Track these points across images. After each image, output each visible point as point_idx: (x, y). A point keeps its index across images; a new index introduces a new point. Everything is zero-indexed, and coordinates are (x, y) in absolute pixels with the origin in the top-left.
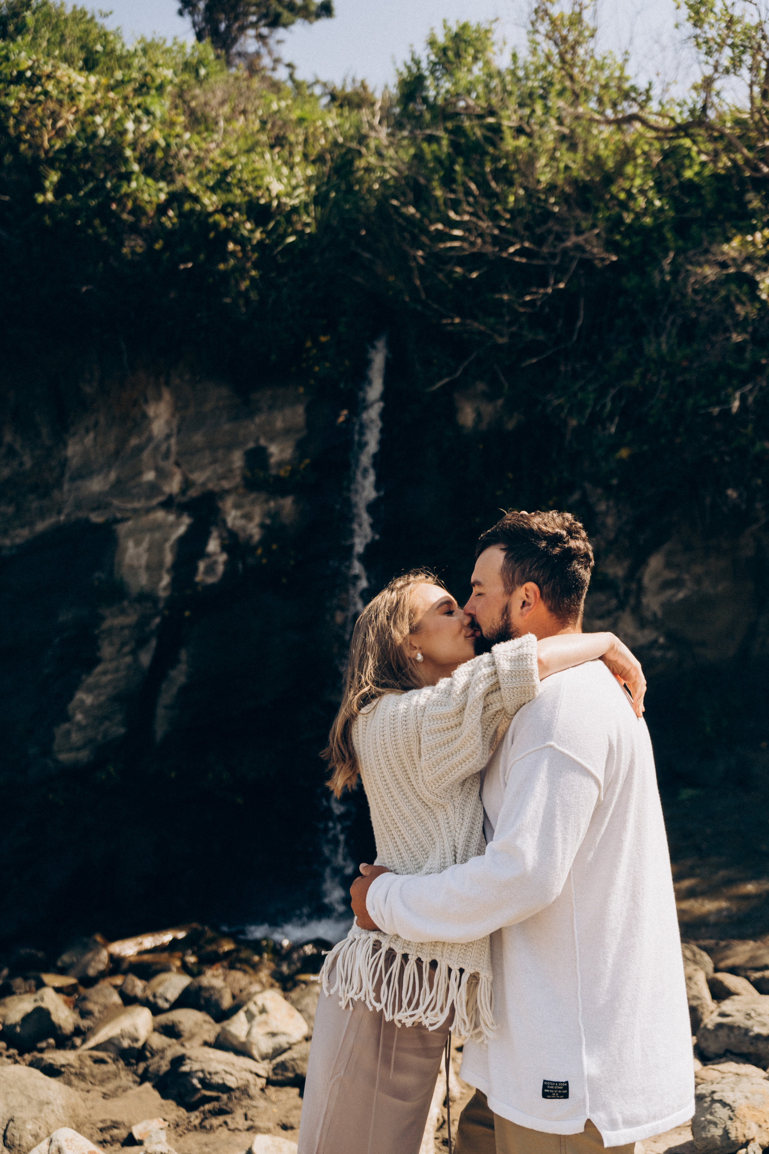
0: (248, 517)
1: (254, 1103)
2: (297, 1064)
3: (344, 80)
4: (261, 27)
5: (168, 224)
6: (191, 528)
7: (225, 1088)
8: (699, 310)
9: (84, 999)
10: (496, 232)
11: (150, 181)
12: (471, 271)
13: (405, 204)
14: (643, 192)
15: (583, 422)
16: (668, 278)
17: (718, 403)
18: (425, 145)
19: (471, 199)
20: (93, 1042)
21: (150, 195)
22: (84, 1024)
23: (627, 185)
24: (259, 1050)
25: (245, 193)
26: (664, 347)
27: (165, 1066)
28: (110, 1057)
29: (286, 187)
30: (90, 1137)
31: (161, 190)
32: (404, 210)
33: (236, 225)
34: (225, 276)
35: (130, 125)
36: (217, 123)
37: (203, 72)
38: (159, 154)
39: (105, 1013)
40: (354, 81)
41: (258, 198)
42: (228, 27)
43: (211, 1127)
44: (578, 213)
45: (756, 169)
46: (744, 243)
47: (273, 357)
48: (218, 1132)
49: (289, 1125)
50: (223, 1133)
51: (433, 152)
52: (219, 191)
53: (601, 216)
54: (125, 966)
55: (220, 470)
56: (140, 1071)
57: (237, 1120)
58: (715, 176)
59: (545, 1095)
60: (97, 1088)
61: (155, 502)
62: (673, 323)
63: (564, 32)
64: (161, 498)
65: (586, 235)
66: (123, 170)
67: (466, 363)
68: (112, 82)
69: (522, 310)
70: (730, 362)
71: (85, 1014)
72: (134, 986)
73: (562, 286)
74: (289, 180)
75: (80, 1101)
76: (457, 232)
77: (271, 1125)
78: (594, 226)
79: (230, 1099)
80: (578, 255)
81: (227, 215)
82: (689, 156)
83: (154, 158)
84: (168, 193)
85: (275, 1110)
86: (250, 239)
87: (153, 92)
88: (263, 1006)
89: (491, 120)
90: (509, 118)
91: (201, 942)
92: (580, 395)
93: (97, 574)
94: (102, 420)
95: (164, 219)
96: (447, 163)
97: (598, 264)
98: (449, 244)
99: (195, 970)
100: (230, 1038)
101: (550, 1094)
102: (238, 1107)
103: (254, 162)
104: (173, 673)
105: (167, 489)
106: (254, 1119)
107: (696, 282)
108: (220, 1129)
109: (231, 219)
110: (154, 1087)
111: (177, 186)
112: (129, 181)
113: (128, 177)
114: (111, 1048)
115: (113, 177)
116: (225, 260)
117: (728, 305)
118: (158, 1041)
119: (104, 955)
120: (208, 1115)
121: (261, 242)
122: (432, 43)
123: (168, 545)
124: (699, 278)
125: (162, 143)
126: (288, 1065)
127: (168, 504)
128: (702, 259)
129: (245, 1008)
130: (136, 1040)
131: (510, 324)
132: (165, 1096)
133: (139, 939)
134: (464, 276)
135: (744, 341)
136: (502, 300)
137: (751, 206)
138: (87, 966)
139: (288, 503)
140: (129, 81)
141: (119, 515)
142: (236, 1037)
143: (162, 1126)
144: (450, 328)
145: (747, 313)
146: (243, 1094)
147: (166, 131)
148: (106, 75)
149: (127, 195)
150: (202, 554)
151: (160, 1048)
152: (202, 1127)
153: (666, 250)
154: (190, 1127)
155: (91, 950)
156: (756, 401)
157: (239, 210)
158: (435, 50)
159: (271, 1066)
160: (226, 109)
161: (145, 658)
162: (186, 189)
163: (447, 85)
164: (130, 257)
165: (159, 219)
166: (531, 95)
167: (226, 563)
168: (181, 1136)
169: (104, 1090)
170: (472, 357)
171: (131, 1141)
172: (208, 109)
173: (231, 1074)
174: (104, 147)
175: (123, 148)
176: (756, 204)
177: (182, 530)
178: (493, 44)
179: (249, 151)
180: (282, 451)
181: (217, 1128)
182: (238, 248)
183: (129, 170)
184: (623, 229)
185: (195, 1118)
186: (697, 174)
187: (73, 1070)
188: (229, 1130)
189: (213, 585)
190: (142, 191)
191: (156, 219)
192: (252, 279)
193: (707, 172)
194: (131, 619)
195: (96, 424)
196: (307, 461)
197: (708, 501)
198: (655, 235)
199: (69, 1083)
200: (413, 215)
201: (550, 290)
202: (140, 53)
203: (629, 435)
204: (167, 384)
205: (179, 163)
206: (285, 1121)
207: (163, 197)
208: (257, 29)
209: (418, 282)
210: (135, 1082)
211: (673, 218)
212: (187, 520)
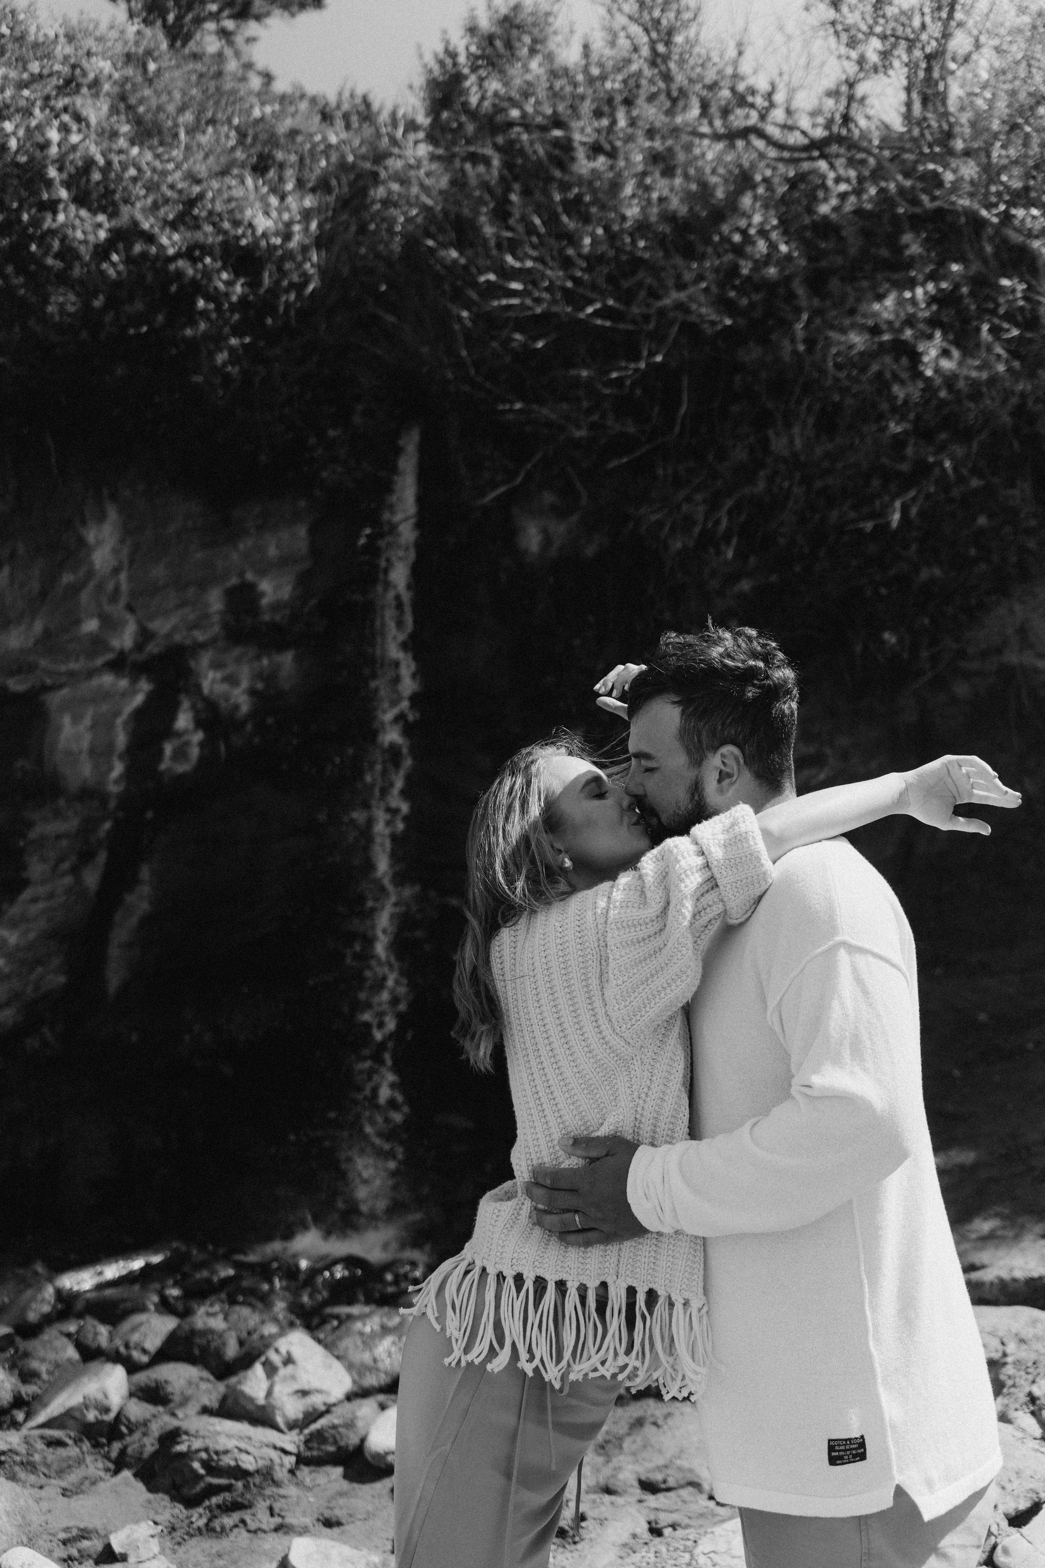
0: (232, 680)
1: (282, 1491)
2: (339, 1433)
3: (340, 94)
4: (224, 18)
5: (111, 272)
6: (151, 698)
7: (239, 1473)
8: (844, 391)
9: (26, 1355)
10: (569, 284)
11: (83, 213)
12: (536, 339)
13: (444, 246)
14: (763, 233)
15: (691, 544)
16: (801, 348)
17: (872, 516)
18: (468, 166)
19: (535, 239)
20: (42, 1417)
21: (84, 232)
22: (28, 1390)
23: (743, 223)
24: (284, 1416)
25: (219, 230)
26: (798, 442)
27: (150, 1446)
28: (70, 1437)
29: (275, 223)
30: (49, 1554)
31: (99, 226)
32: (442, 253)
33: (207, 274)
34: (193, 344)
35: (54, 135)
36: (176, 135)
37: (152, 67)
38: (96, 176)
39: (57, 1374)
40: (352, 96)
41: (238, 238)
42: (179, 18)
43: (223, 1528)
44: (678, 261)
45: (915, 202)
46: (900, 302)
47: (263, 458)
48: (232, 1537)
49: (334, 1519)
50: (241, 1537)
51: (478, 175)
52: (182, 228)
53: (708, 265)
54: (79, 1305)
55: (192, 617)
56: (114, 1454)
57: (260, 1517)
58: (859, 212)
59: (833, 1461)
60: (53, 1481)
61: (99, 662)
62: (809, 409)
63: (657, 13)
64: (109, 656)
65: (691, 290)
66: (45, 196)
67: (529, 466)
68: (25, 76)
69: (607, 391)
70: (884, 460)
71: (27, 1376)
72: (96, 1334)
73: (659, 358)
74: (280, 213)
75: (31, 1502)
76: (516, 286)
77: (308, 1521)
78: (700, 278)
79: (246, 1487)
80: (680, 316)
81: (194, 260)
82: (824, 186)
83: (88, 180)
84: (110, 230)
85: (312, 1500)
86: (227, 295)
87: (85, 90)
88: (288, 1353)
89: (557, 133)
90: (582, 130)
91: (187, 1268)
92: (685, 508)
93: (19, 763)
94: (21, 549)
95: (104, 266)
96: (499, 191)
97: (708, 330)
98: (504, 302)
99: (180, 1307)
100: (242, 1401)
101: (841, 1458)
102: (260, 1499)
103: (230, 188)
104: (129, 898)
105: (116, 643)
106: (283, 1514)
107: (838, 354)
108: (236, 1530)
109: (200, 266)
110: (136, 1475)
111: (123, 220)
112: (55, 213)
113: (53, 206)
114: (71, 1423)
115: (31, 207)
116: (192, 322)
117: (882, 383)
118: (137, 1410)
119: (49, 1292)
120: (217, 1512)
121: (243, 299)
122: (472, 30)
123: (119, 721)
124: (842, 348)
125: (101, 161)
126: (326, 1434)
127: (118, 665)
128: (847, 322)
129: (263, 1359)
130: (107, 1410)
131: (589, 412)
132: (152, 1488)
133: (99, 1268)
134: (524, 345)
135: (906, 432)
136: (579, 376)
137: (908, 253)
138: (25, 1309)
139: (287, 659)
140: (50, 75)
141: (49, 681)
142: (251, 1400)
143: (152, 1532)
144: (511, 417)
145: (908, 395)
146: (265, 1479)
147: (105, 145)
148: (16, 67)
149: (52, 232)
150: (169, 732)
151: (141, 1421)
152: (209, 1530)
153: (798, 311)
154: (191, 1531)
155: (29, 1286)
156: (920, 514)
157: (211, 254)
158: (475, 40)
159: (302, 1438)
160: (188, 117)
161: (92, 879)
162: (135, 224)
163: (494, 85)
164: (57, 318)
165: (98, 265)
166: (610, 101)
167: (202, 745)
168: (179, 1544)
169: (64, 1484)
170: (538, 456)
171: (108, 1555)
172: (162, 116)
173: (248, 1453)
174: (17, 165)
175: (45, 167)
176: (915, 249)
177: (139, 699)
178: (555, 33)
179: (224, 173)
180: (277, 588)
181: (231, 1530)
182: (212, 306)
183: (54, 197)
184: (737, 282)
185: (199, 1517)
186: (835, 209)
187: (18, 1459)
188: (249, 1531)
189: (182, 776)
190: (74, 227)
191: (93, 266)
192: (232, 350)
193: (848, 207)
194: (72, 824)
195: (13, 555)
196: (313, 602)
197: (858, 649)
198: (781, 291)
199: (13, 1478)
200: (455, 261)
201: (642, 365)
202: (62, 39)
203: (752, 560)
204: (113, 497)
205: (125, 189)
206: (327, 1514)
207: (102, 235)
208: (218, 21)
209: (464, 353)
210: (107, 1470)
211: (804, 267)
212: (145, 686)
